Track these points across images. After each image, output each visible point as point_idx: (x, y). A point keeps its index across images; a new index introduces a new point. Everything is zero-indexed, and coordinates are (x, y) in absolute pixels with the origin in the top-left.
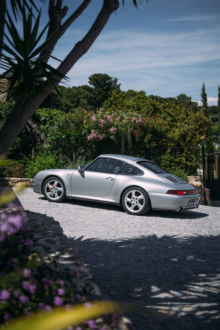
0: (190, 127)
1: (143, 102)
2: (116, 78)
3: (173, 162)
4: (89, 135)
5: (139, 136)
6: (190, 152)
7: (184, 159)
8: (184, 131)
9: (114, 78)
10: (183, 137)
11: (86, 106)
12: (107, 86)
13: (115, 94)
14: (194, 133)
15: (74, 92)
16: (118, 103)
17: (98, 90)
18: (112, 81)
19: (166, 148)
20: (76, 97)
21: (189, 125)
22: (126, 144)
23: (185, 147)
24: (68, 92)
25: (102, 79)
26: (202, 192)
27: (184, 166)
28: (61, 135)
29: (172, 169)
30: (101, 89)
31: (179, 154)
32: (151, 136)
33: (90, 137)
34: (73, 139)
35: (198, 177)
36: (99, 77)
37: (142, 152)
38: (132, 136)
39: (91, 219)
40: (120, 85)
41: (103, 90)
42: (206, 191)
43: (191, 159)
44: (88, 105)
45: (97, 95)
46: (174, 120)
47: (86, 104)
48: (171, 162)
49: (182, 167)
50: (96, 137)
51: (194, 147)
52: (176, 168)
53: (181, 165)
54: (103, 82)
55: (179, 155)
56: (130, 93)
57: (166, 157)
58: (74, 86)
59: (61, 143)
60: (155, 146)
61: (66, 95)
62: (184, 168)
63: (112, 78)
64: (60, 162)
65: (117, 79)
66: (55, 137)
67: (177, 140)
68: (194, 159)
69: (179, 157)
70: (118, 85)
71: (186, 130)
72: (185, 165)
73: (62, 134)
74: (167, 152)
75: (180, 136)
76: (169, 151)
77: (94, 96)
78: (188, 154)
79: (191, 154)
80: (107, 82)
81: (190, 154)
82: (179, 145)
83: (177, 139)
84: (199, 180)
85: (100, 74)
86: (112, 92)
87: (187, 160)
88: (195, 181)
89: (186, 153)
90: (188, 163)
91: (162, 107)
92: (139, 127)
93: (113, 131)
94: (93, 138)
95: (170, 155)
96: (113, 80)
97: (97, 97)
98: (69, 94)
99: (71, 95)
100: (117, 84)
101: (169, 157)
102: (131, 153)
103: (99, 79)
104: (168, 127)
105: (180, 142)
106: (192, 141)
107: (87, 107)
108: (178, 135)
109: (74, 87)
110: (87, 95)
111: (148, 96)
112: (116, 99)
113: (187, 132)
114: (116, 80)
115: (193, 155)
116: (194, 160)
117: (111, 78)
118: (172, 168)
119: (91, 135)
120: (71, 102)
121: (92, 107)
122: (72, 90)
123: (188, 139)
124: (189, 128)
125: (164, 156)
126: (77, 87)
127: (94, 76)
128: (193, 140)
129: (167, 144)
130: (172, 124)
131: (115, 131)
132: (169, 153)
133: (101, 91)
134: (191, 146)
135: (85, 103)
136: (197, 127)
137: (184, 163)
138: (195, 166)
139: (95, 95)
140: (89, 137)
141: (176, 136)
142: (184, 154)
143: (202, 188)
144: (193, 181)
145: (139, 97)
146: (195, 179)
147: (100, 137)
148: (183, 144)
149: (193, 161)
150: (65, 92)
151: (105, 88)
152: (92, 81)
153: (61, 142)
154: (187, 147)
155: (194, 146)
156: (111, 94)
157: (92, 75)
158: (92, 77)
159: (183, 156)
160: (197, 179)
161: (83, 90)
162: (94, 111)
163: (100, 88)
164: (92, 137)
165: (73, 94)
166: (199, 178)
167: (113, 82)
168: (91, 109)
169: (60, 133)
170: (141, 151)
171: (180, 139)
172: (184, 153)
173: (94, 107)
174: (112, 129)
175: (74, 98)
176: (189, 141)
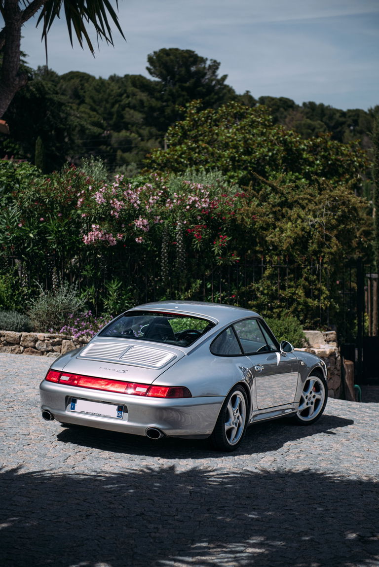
0: (317, 219)
1: (262, 134)
2: (215, 61)
3: (276, 298)
4: (87, 235)
5: (202, 238)
6: (315, 277)
7: (300, 292)
8: (303, 229)
9: (211, 60)
10: (301, 242)
11: (140, 128)
12: (192, 81)
13: (193, 112)
14: (326, 235)
15: (112, 91)
16: (201, 135)
17: (171, 91)
18: (204, 68)
19: (261, 267)
20: (116, 102)
21: (315, 217)
22: (172, 255)
23: (306, 266)
24: (98, 91)
25: (180, 62)
26: (336, 368)
27: (301, 306)
28: (25, 230)
29: (274, 313)
30: (177, 87)
31: (290, 280)
32: (228, 239)
33: (88, 239)
34: (52, 239)
35: (332, 334)
36: (172, 57)
37: (208, 273)
38: (184, 237)
39: (48, 427)
40: (225, 77)
41: (183, 89)
42: (345, 366)
43: (316, 293)
44: (143, 125)
45: (166, 101)
46: (285, 204)
47: (138, 124)
48: (273, 297)
49: (296, 309)
50: (104, 239)
51: (326, 266)
52: (282, 311)
53: (295, 305)
54: (183, 71)
55: (292, 283)
56: (233, 110)
57: (262, 286)
58: (115, 75)
59: (27, 248)
60: (236, 262)
61: (92, 98)
62: (300, 311)
63: (207, 59)
64: (20, 291)
65: (219, 64)
66: (13, 233)
67: (287, 249)
68: (324, 293)
69: (290, 287)
70: (219, 77)
71: (308, 228)
72: (304, 306)
73: (29, 229)
74: (264, 275)
75: (295, 239)
76: (267, 273)
77: (159, 104)
78: (310, 282)
79: (319, 282)
80: (193, 69)
81: (315, 281)
82: (292, 261)
83: (288, 247)
84: (334, 341)
85: (177, 50)
86: (186, 108)
87: (308, 294)
88: (325, 342)
89: (306, 279)
90: (310, 300)
91: (306, 148)
92: (202, 219)
93: (143, 226)
94: (95, 240)
95: (271, 283)
96: (207, 66)
97: (168, 106)
98: (100, 96)
99: (106, 96)
100: (216, 76)
101: (268, 287)
102: (181, 274)
103: (172, 61)
104: (270, 219)
105: (294, 254)
106: (321, 252)
107: (141, 131)
108: (291, 237)
109: (113, 78)
110: (141, 102)
111: (301, 105)
112: (195, 124)
113: (310, 231)
114: (216, 65)
115: (322, 282)
116: (325, 296)
117: (203, 60)
118: (275, 310)
119: (91, 233)
120: (105, 115)
121: (154, 130)
122: (107, 85)
123: (312, 247)
124: (316, 222)
125: (257, 283)
126: (121, 78)
127: (162, 54)
128: (323, 250)
129: (265, 258)
130: (279, 210)
131: (147, 225)
132: (269, 278)
133: (177, 91)
134: (319, 263)
135: (137, 122)
136: (334, 222)
137: (301, 300)
138: (326, 307)
139: (163, 102)
140: (86, 238)
141: (285, 240)
142: (302, 281)
143: (336, 358)
144: (320, 341)
145: (253, 122)
146: (325, 337)
147: (112, 238)
148: (299, 259)
149: (322, 298)
150: (90, 89)
151: (188, 84)
152: (155, 67)
153: (26, 245)
154: (310, 265)
155: (325, 263)
156: (186, 112)
157: (155, 53)
158: (155, 57)
159: (300, 285)
160: (328, 338)
161: (133, 88)
162: (159, 140)
163: (174, 84)
164: (93, 238)
165: (110, 95)
166: (332, 336)
167: (208, 69)
168: (151, 136)
169: (23, 225)
170: (206, 270)
171: (293, 246)
172: (303, 279)
173: (159, 131)
174: (140, 222)
175: (113, 105)
176: (315, 253)
